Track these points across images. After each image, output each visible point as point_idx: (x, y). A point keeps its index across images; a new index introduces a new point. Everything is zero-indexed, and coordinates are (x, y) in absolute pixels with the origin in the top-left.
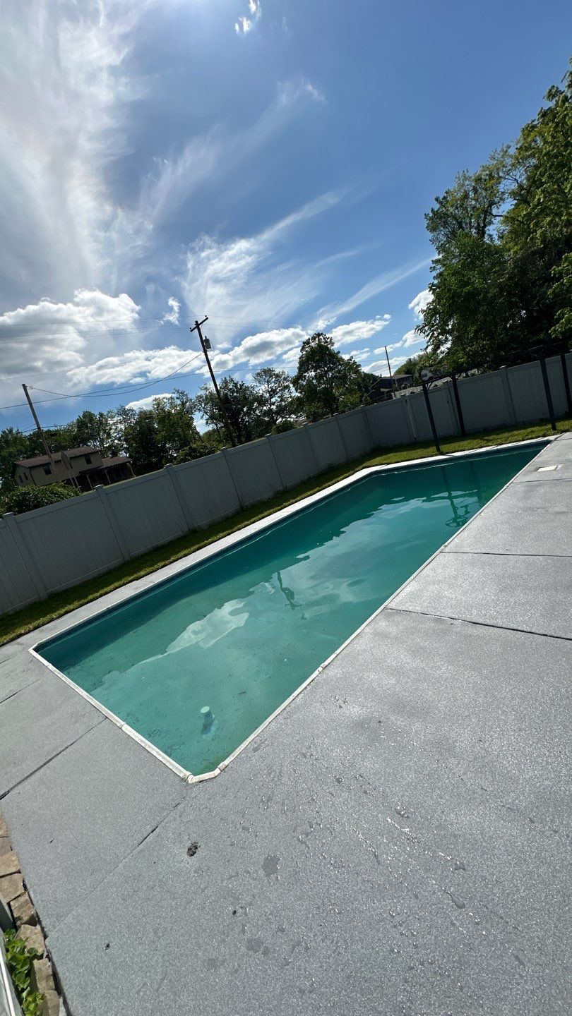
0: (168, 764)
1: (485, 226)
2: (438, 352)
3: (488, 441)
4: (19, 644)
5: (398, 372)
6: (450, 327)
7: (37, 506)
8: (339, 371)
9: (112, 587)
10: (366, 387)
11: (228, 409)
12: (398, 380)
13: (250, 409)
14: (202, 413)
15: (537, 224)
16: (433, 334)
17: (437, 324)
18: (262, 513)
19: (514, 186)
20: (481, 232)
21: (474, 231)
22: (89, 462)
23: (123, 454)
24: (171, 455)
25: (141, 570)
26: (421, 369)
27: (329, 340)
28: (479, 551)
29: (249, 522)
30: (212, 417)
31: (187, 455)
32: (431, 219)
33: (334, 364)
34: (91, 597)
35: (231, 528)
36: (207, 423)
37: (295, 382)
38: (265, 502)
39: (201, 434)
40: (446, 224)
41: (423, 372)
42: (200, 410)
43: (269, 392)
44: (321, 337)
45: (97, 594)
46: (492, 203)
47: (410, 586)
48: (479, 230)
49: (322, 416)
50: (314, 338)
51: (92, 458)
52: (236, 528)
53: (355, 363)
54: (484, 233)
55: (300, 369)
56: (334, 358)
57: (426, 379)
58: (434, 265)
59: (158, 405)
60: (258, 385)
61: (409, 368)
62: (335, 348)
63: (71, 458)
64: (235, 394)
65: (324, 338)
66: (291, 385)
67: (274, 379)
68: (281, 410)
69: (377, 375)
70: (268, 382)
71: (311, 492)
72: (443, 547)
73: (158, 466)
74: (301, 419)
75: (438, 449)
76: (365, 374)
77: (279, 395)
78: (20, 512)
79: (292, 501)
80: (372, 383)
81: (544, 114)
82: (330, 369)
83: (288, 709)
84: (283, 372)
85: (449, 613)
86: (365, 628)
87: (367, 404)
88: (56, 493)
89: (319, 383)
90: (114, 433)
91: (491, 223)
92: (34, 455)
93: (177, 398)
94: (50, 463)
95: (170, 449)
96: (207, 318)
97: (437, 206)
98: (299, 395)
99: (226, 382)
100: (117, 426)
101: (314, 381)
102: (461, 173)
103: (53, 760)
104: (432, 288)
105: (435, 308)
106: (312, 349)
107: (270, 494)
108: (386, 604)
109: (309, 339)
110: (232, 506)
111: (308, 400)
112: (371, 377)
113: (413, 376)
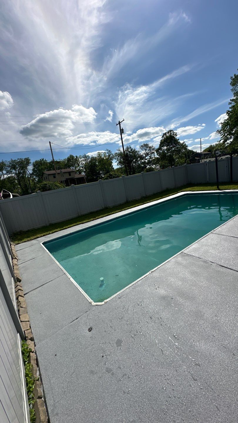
0: (85, 296)
2: (226, 143)
4: (37, 240)
5: (204, 151)
6: (234, 132)
7: (50, 189)
8: (178, 148)
9: (73, 225)
10: (189, 156)
11: (127, 160)
12: (204, 154)
13: (136, 160)
14: (116, 160)
16: (225, 134)
17: (227, 130)
18: (135, 204)
22: (70, 175)
23: (83, 174)
24: (101, 176)
25: (84, 220)
26: (216, 150)
28: (230, 235)
29: (129, 208)
30: (120, 162)
31: (108, 177)
32: (233, 79)
33: (176, 144)
34: (64, 228)
35: (122, 209)
36: (118, 165)
37: (157, 151)
39: (115, 169)
41: (217, 152)
42: (115, 159)
43: (145, 154)
44: (172, 132)
45: (67, 227)
47: (194, 246)
49: (166, 167)
50: (168, 132)
51: (71, 173)
53: (185, 145)
55: (160, 145)
56: (176, 142)
57: (217, 155)
58: (231, 102)
59: (99, 155)
60: (141, 151)
61: (210, 150)
62: (177, 137)
63: (63, 173)
64: (131, 154)
65: (173, 133)
66: (155, 152)
67: (148, 149)
68: (149, 162)
69: (195, 151)
70: (146, 150)
71: (157, 199)
72: (213, 231)
73: (96, 180)
74: (157, 167)
75: (218, 187)
76: (189, 150)
77: (149, 156)
78: (43, 191)
79: (148, 201)
80: (192, 155)
82: (174, 147)
83: (134, 285)
84: (153, 146)
85: (210, 259)
86: (172, 259)
87: (188, 164)
88: (56, 186)
89: (168, 152)
90: (81, 165)
92: (50, 170)
93: (107, 153)
94: (56, 174)
95: (101, 173)
96: (124, 120)
98: (158, 157)
99: (128, 148)
100: (82, 162)
101: (166, 151)
103: (45, 285)
104: (228, 113)
105: (228, 122)
106: (167, 137)
107: (139, 197)
108: (182, 251)
109: (166, 132)
110: (123, 201)
111: (162, 159)
112: (192, 152)
113: (211, 153)
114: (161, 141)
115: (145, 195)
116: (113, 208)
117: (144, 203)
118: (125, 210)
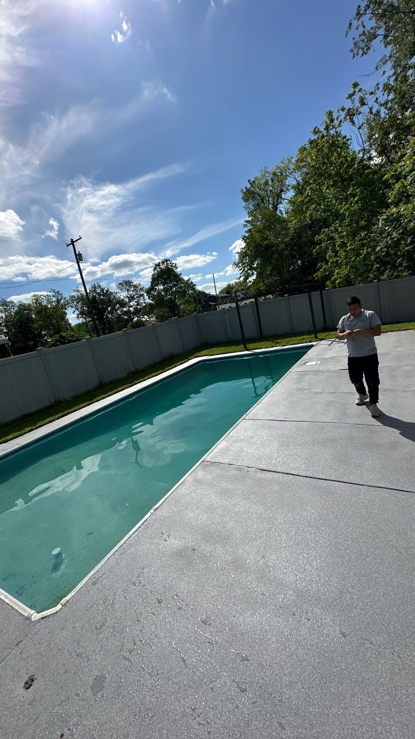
1: (277, 204)
2: (248, 281)
3: (277, 343)
5: (221, 292)
6: (255, 266)
8: (181, 288)
10: (199, 300)
11: (96, 308)
12: (221, 298)
13: (113, 309)
14: (74, 309)
15: (307, 208)
16: (244, 269)
17: (247, 263)
18: (117, 388)
19: (295, 183)
20: (275, 208)
21: (271, 206)
23: (3, 337)
24: (46, 340)
26: (236, 292)
27: (174, 265)
29: (106, 395)
30: (82, 313)
31: (57, 341)
32: (244, 193)
33: (177, 282)
35: (91, 400)
36: (78, 317)
37: (148, 292)
38: (120, 380)
39: (73, 325)
40: (254, 198)
41: (238, 294)
42: (72, 307)
43: (128, 298)
44: (168, 262)
46: (282, 191)
47: (222, 444)
48: (274, 206)
49: (167, 318)
50: (163, 263)
52: (95, 400)
53: (192, 283)
54: (276, 209)
55: (152, 283)
56: (177, 278)
57: (239, 298)
58: (246, 223)
59: (37, 300)
60: (120, 292)
61: (229, 290)
62: (178, 271)
64: (102, 297)
65: (171, 263)
66: (145, 294)
67: (132, 289)
68: (137, 312)
69: (207, 292)
70: (128, 290)
71: (156, 373)
72: (245, 416)
73: (32, 349)
74: (152, 319)
75: (245, 347)
76: (199, 291)
77: (136, 300)
79: (141, 380)
80: (204, 298)
81: (311, 142)
82: (175, 285)
84: (139, 284)
85: (246, 463)
86: (188, 477)
87: (200, 312)
89: (166, 294)
91: (281, 203)
93: (53, 296)
95: (45, 335)
96: (81, 238)
97: (249, 186)
98: (151, 302)
99: (95, 287)
101: (163, 293)
102: (263, 169)
104: (244, 238)
105: (246, 252)
106: (162, 270)
107: (124, 374)
108: (203, 458)
109: (160, 263)
110: (93, 383)
111: (157, 306)
112: (203, 294)
113: (231, 296)
114: (152, 275)
115: (133, 370)
116: (72, 400)
117: (133, 383)
118: (98, 401)
